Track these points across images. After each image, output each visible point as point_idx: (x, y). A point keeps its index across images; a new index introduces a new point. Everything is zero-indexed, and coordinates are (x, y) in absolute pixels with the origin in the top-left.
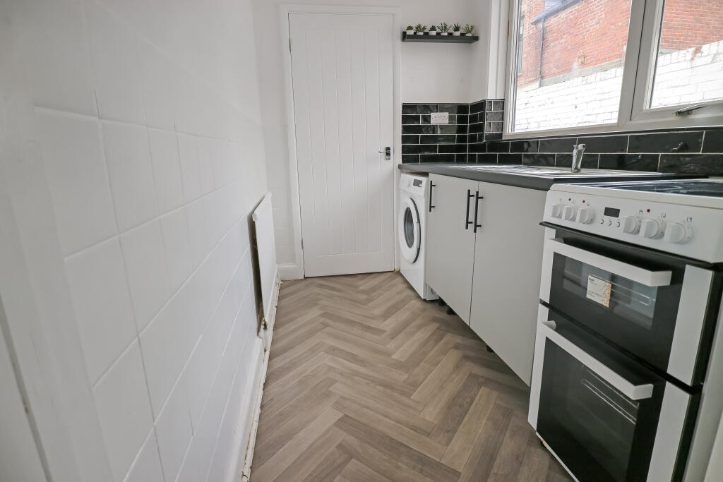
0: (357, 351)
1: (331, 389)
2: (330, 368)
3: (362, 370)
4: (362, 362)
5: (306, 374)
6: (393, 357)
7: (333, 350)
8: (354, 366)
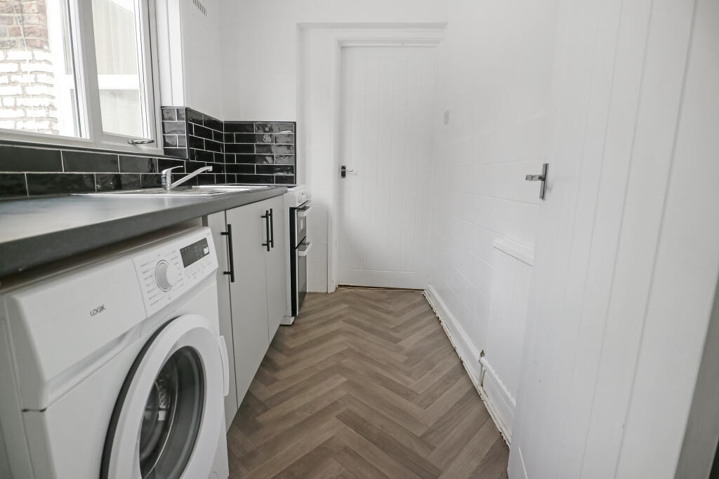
0: (381, 390)
1: (406, 358)
2: (409, 375)
3: (379, 370)
4: (378, 378)
5: (430, 372)
6: (344, 379)
7: (408, 394)
8: (387, 375)
